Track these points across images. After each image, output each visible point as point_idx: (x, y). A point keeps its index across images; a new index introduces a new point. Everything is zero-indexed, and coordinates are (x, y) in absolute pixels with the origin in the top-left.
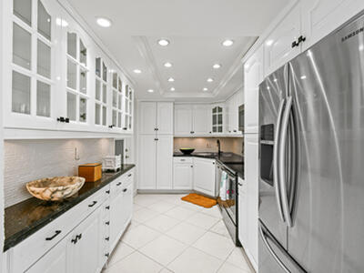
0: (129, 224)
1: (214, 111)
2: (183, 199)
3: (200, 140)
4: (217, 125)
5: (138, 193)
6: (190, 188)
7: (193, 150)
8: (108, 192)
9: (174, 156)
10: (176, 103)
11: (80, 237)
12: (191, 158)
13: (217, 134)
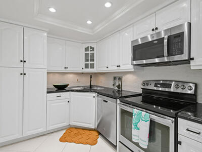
1: (87, 49)
4: (89, 63)
13: (89, 70)
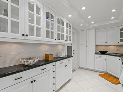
0: (70, 80)
2: (99, 75)
3: (112, 47)
5: (79, 68)
6: (104, 70)
7: (107, 52)
8: (54, 65)
9: (95, 54)
10: (96, 29)
11: (35, 81)
12: (105, 56)
